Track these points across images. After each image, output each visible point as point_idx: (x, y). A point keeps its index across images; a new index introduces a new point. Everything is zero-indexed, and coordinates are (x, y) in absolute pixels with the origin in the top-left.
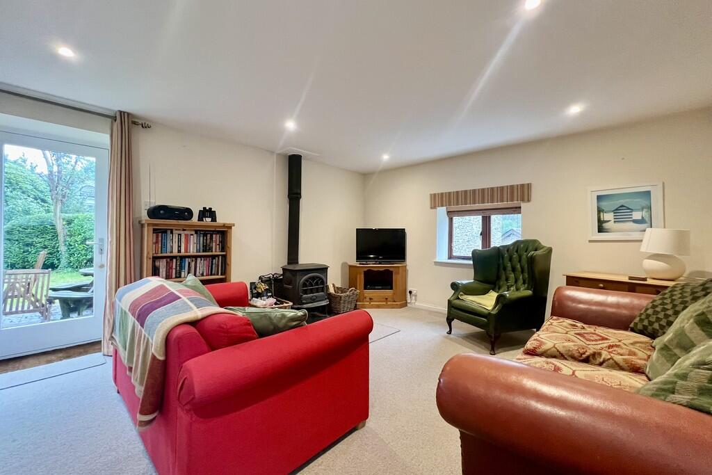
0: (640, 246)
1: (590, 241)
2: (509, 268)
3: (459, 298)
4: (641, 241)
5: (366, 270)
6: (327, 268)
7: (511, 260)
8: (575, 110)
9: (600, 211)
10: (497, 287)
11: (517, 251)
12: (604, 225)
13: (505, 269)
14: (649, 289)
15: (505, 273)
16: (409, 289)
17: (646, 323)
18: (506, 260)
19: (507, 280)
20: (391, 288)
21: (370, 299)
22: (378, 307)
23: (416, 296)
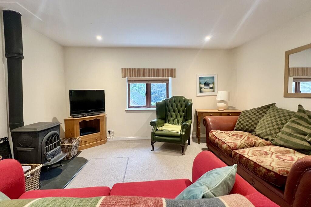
0: (216, 97)
1: (197, 96)
2: (172, 110)
3: (157, 130)
4: (216, 95)
5: (81, 121)
6: (59, 125)
7: (172, 106)
8: (208, 38)
9: (200, 84)
10: (167, 121)
11: (175, 102)
12: (202, 89)
13: (169, 111)
14: (225, 114)
15: (170, 113)
16: (108, 130)
17: (242, 126)
18: (170, 106)
19: (171, 116)
20: (99, 132)
21: (85, 142)
22: (91, 146)
23: (113, 133)
